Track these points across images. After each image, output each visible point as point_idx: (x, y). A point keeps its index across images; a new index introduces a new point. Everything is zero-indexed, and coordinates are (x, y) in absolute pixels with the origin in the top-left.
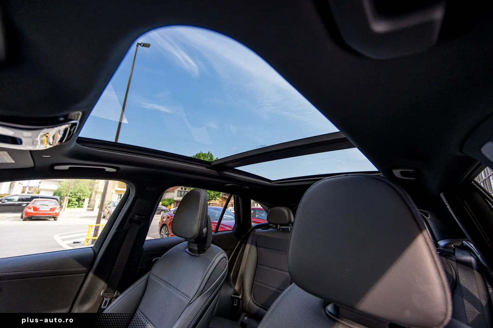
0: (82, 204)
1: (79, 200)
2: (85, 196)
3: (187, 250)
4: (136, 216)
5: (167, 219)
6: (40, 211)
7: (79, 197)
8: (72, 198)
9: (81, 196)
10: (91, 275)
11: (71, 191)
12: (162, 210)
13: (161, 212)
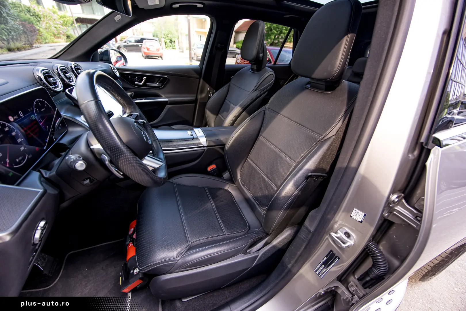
0: (175, 46)
1: (171, 41)
2: (174, 37)
3: (250, 70)
4: (219, 45)
5: (241, 61)
6: (151, 51)
7: (170, 39)
8: (166, 39)
9: (172, 38)
10: (202, 80)
11: (163, 32)
12: (237, 53)
13: (235, 55)
